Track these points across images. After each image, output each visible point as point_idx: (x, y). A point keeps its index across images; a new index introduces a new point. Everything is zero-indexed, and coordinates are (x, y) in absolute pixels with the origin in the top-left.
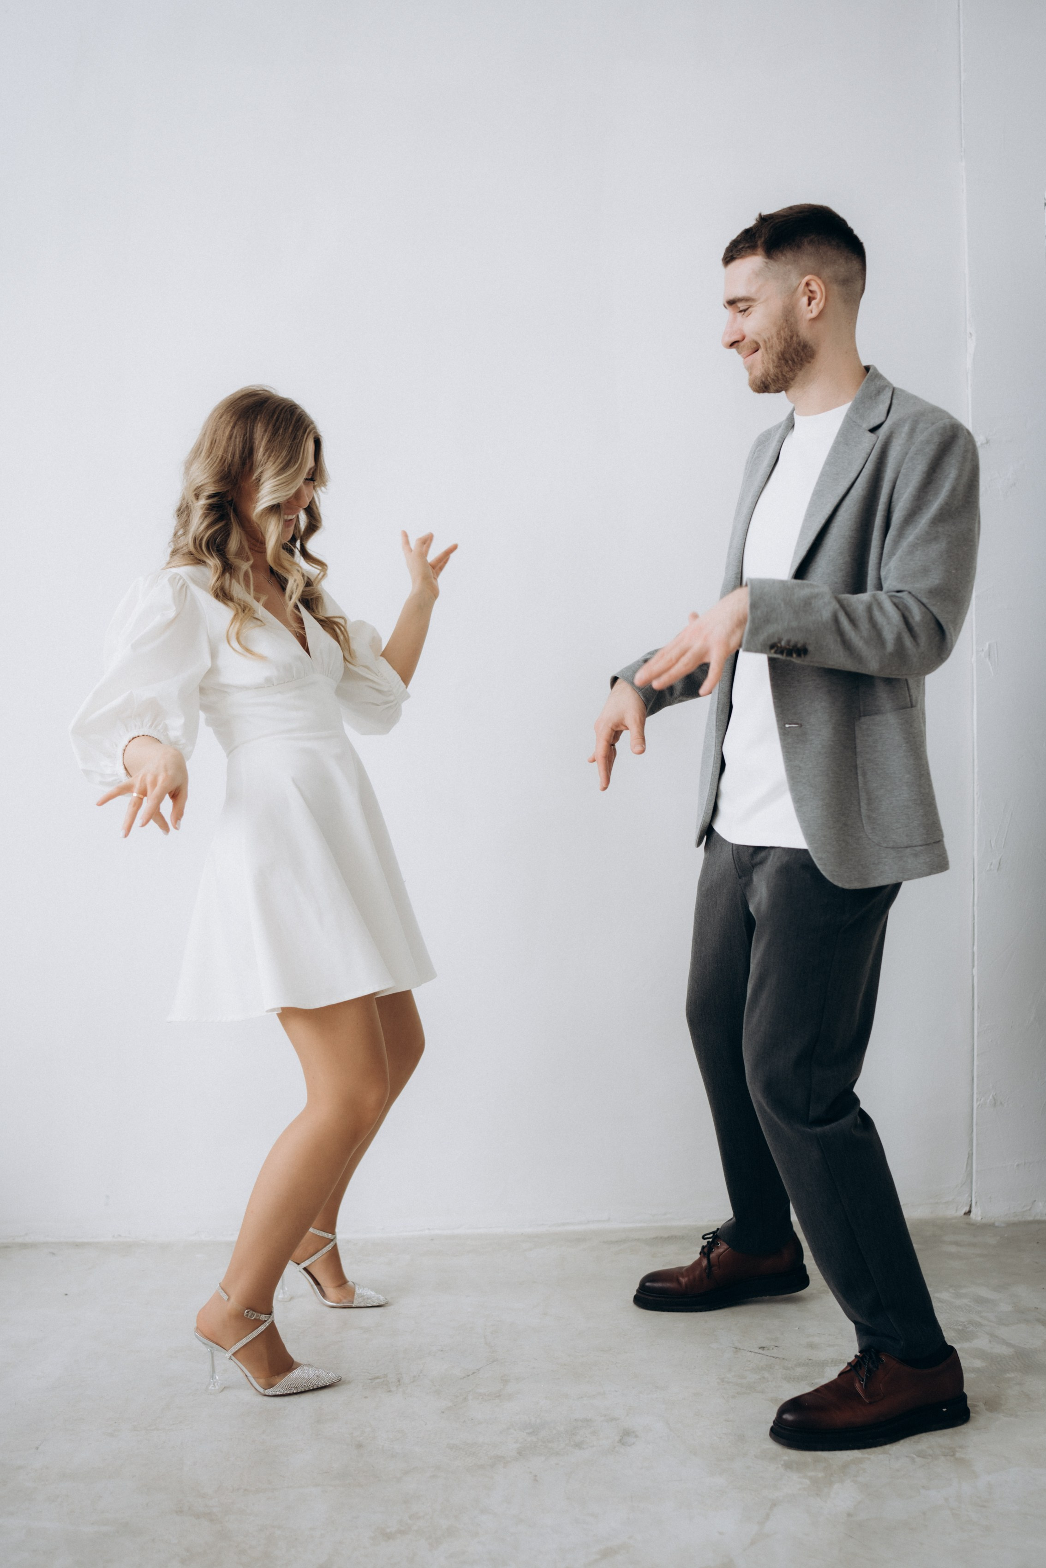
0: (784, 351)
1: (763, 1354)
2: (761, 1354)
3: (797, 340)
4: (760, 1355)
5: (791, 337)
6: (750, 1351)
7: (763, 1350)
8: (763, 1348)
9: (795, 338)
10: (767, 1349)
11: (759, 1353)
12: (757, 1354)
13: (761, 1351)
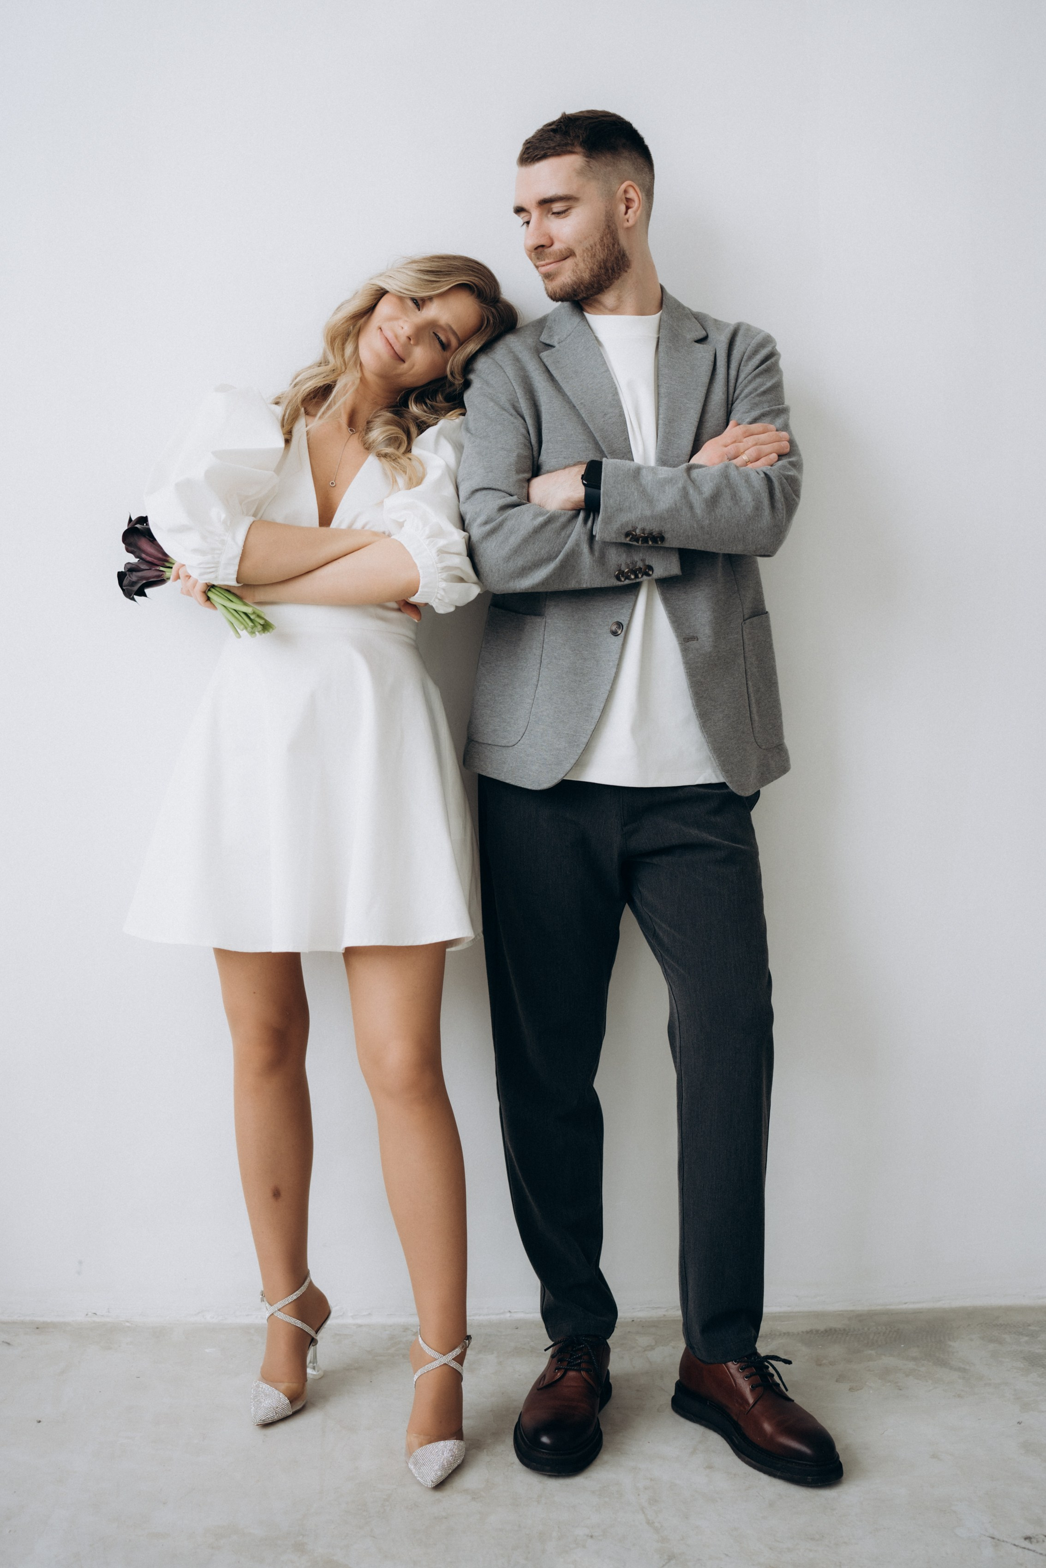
0: (607, 259)
1: (1034, 1551)
2: (1031, 1550)
3: (618, 248)
4: (1031, 1553)
5: (613, 245)
6: (1015, 1545)
7: (1031, 1542)
8: (1028, 1538)
9: (616, 246)
10: (1035, 1541)
11: (1028, 1549)
12: (1026, 1551)
13: (1026, 1544)
